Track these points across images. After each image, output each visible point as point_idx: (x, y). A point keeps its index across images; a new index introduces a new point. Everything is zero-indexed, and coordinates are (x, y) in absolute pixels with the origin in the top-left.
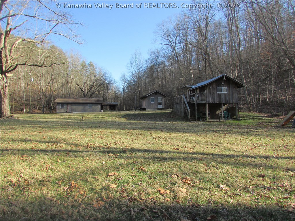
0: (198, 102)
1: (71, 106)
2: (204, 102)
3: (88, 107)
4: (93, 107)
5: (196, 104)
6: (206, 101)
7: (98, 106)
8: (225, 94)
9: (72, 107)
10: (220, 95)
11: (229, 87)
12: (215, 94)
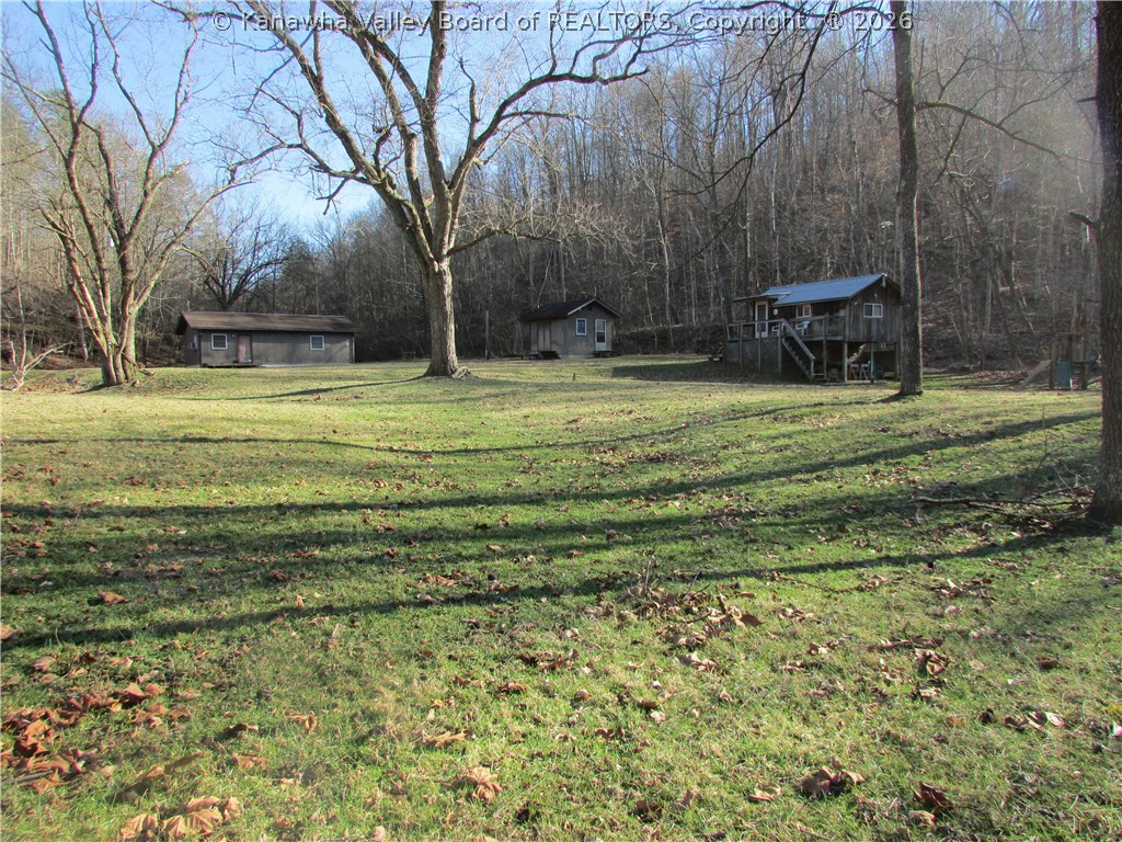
0: (829, 338)
1: (251, 341)
2: (840, 338)
3: (308, 347)
4: (328, 345)
5: (824, 342)
6: (844, 336)
7: (342, 344)
8: (878, 320)
9: (254, 344)
10: (869, 322)
11: (885, 304)
12: (861, 321)
